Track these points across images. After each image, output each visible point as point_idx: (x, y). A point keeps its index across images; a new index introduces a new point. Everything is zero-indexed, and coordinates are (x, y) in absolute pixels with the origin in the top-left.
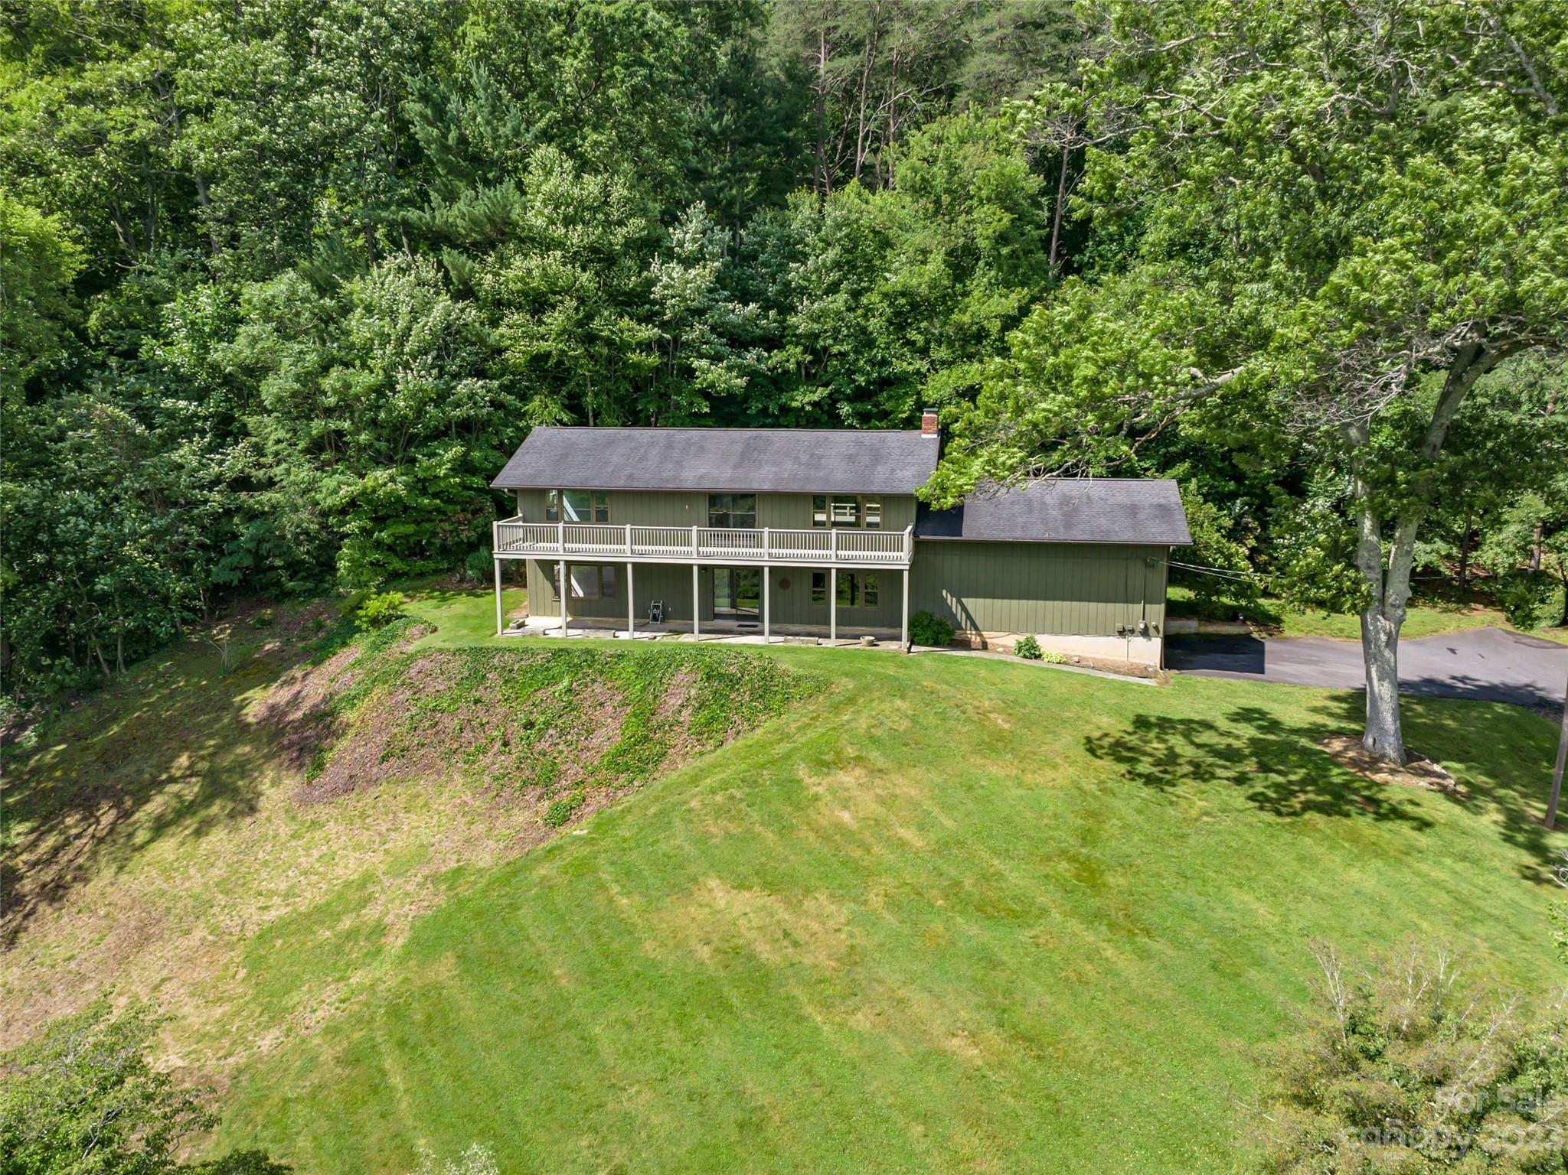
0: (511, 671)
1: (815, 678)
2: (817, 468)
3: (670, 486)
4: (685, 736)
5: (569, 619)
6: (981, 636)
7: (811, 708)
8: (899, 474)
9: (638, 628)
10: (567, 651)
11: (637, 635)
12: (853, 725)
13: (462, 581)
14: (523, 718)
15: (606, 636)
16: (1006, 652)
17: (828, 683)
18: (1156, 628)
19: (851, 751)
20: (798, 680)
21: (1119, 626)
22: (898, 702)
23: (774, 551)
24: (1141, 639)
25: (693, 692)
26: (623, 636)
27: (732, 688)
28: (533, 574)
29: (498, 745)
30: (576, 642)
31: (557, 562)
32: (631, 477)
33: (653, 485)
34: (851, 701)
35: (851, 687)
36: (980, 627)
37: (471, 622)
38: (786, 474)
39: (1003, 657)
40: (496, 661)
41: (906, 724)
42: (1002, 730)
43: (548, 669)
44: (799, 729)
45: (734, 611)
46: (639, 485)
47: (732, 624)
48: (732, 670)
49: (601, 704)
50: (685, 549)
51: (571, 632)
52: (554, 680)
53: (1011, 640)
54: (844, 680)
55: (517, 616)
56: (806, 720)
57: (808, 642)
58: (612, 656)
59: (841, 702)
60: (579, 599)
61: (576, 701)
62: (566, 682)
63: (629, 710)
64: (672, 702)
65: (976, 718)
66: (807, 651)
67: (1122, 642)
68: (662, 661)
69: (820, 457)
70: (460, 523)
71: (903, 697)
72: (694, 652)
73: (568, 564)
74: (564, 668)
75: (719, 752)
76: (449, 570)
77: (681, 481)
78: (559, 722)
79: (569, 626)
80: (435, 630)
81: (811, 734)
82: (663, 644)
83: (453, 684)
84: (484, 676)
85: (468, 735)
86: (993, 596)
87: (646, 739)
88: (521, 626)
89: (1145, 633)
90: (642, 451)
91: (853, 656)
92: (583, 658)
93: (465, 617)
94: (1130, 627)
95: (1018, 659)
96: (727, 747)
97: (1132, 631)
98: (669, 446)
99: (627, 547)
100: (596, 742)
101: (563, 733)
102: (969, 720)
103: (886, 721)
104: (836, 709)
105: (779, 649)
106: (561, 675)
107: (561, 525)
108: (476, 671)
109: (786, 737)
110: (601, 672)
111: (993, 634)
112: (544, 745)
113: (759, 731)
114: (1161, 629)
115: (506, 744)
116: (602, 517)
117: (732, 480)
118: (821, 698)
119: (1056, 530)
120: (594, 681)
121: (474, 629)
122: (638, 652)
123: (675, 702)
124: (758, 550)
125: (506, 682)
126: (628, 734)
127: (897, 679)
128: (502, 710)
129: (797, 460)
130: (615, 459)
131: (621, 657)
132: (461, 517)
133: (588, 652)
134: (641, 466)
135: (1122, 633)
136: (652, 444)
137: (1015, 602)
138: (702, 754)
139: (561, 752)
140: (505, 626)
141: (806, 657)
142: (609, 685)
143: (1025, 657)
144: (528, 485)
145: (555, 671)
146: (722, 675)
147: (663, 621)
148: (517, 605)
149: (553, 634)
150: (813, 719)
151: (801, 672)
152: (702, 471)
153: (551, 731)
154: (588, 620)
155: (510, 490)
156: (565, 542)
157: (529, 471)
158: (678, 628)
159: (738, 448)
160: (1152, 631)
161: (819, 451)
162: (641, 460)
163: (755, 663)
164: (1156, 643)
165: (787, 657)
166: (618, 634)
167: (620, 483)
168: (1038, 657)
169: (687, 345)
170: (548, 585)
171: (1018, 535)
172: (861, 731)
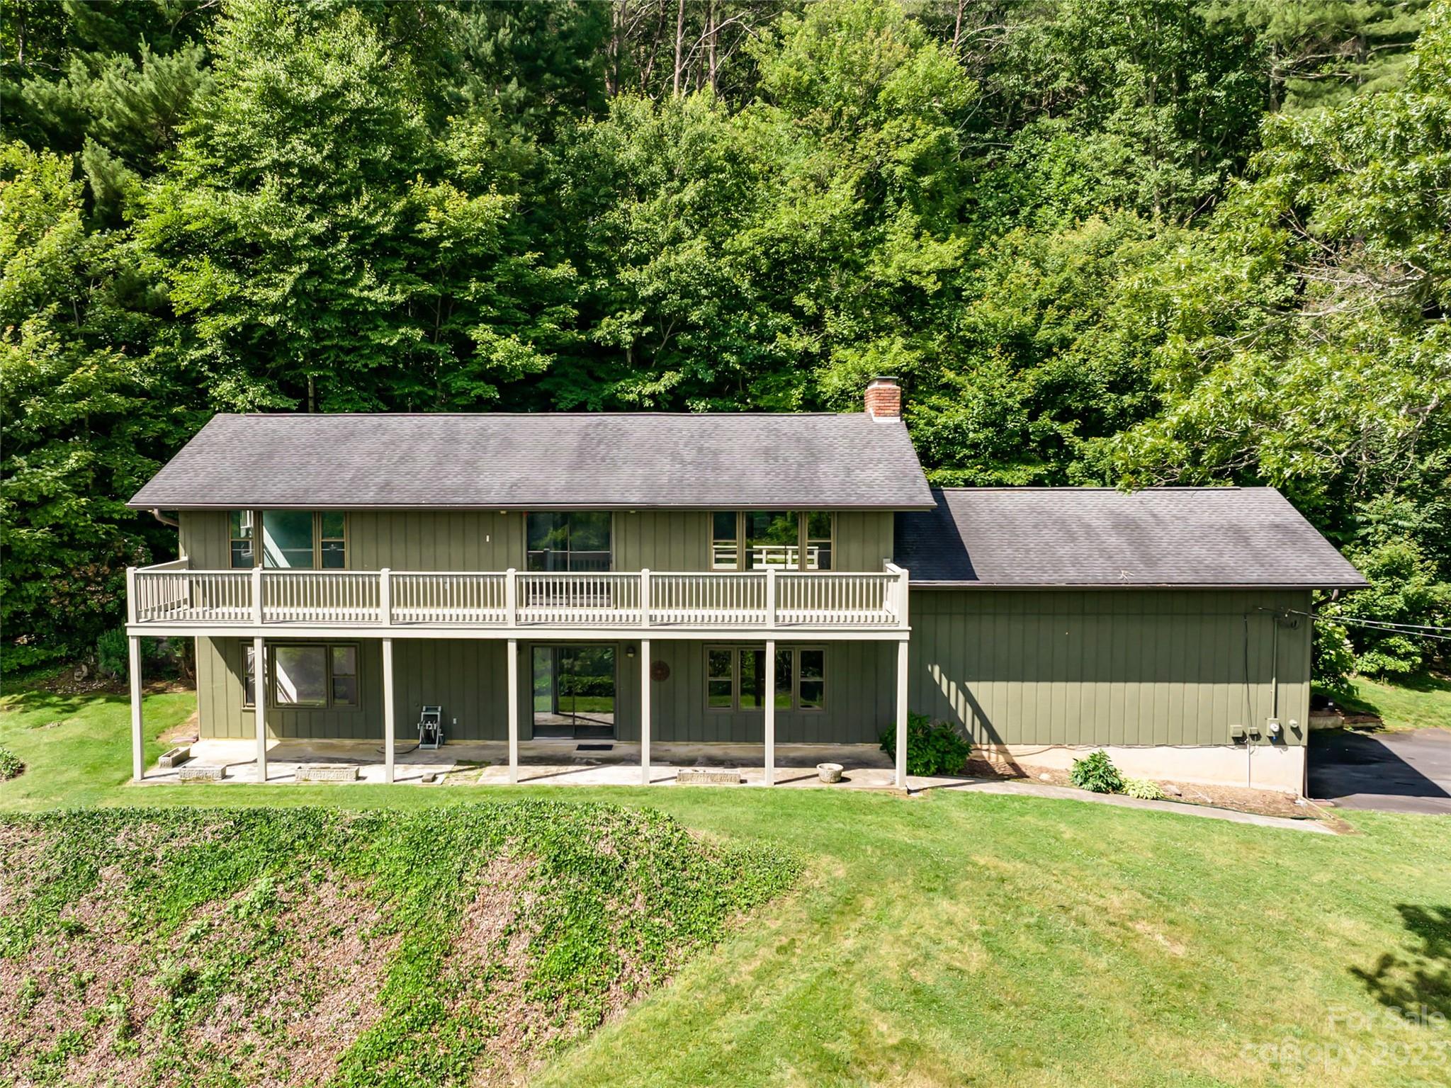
0: (148, 862)
1: (767, 858)
2: (717, 468)
3: (460, 500)
4: (520, 1004)
5: (273, 743)
6: (1005, 752)
7: (774, 926)
8: (860, 475)
9: (403, 755)
10: (266, 816)
11: (401, 771)
12: (869, 961)
13: (90, 678)
14: (171, 970)
15: (340, 775)
16: (1056, 782)
17: (796, 870)
18: (1296, 730)
19: (886, 1030)
20: (734, 862)
21: (1236, 729)
22: (944, 905)
23: (659, 612)
24: (1273, 750)
25: (528, 900)
26: (375, 775)
27: (608, 887)
28: (208, 663)
29: (111, 1034)
30: (283, 793)
31: (249, 641)
32: (386, 486)
33: (428, 499)
34: (848, 904)
35: (841, 873)
36: (1003, 738)
37: (92, 753)
38: (665, 480)
39: (1056, 793)
40: (120, 841)
41: (976, 958)
42: (1174, 960)
43: (225, 857)
44: (760, 976)
45: (559, 720)
46: (401, 497)
47: (566, 745)
48: (604, 848)
49: (336, 933)
50: (494, 612)
51: (276, 769)
52: (234, 881)
53: (1063, 760)
54: (825, 860)
55: (176, 740)
56: (766, 953)
57: (723, 778)
58: (356, 824)
59: (830, 909)
60: (290, 706)
61: (281, 922)
62: (263, 883)
63: (396, 944)
64: (485, 924)
65: (1111, 934)
66: (727, 795)
67: (1240, 753)
68: (461, 835)
69: (716, 453)
70: (88, 581)
71: (950, 893)
72: (523, 813)
73: (272, 644)
74: (259, 853)
75: (597, 1036)
76: (68, 659)
77: (478, 491)
78: (247, 977)
79: (271, 758)
80: (20, 770)
81: (788, 986)
82: (455, 792)
83: (27, 890)
84: (93, 875)
85: (47, 1010)
86: (1022, 678)
87: (435, 1015)
88: (181, 760)
89: (1278, 739)
90: (404, 446)
91: (814, 801)
92: (297, 831)
93: (82, 743)
94: (1254, 730)
95: (1086, 796)
96: (614, 1025)
97: (1256, 737)
98: (452, 438)
99: (383, 611)
100: (324, 1022)
101: (254, 1002)
102: (1096, 941)
103: (934, 950)
104: (823, 922)
105: (674, 796)
106: (253, 869)
107: (256, 572)
108: (79, 862)
109: (735, 997)
110: (335, 860)
111: (1022, 749)
112: (210, 1034)
113: (677, 985)
114: (1304, 731)
115: (131, 1030)
116: (334, 560)
117: (569, 488)
118: (789, 902)
119: (1129, 566)
120: (321, 879)
121: (94, 769)
122: (410, 812)
123: (492, 923)
124: (631, 612)
125: (139, 885)
126: (397, 1002)
127: (925, 854)
128: (123, 950)
129: (675, 457)
130: (357, 459)
131: (374, 825)
132: (90, 571)
133: (308, 816)
134: (403, 469)
135: (1239, 741)
136: (420, 436)
137: (1059, 686)
138: (560, 1047)
139: (250, 1050)
140: (148, 762)
141: (734, 811)
142: (353, 888)
143: (1097, 790)
144: (197, 501)
145: (240, 861)
146: (583, 860)
147: (443, 742)
148: (179, 719)
149: (240, 775)
150: (781, 950)
151: (738, 845)
152: (515, 476)
153: (228, 1000)
154: (307, 745)
155: (163, 512)
156: (264, 602)
157: (201, 479)
158: (472, 755)
159: (571, 441)
160: (1289, 736)
161: (710, 444)
162: (402, 460)
163: (646, 832)
164: (1296, 755)
165: (699, 812)
166: (364, 770)
167: (368, 497)
168: (1117, 788)
169: (461, 306)
170: (234, 682)
171: (1068, 576)
172: (893, 977)
